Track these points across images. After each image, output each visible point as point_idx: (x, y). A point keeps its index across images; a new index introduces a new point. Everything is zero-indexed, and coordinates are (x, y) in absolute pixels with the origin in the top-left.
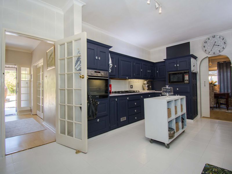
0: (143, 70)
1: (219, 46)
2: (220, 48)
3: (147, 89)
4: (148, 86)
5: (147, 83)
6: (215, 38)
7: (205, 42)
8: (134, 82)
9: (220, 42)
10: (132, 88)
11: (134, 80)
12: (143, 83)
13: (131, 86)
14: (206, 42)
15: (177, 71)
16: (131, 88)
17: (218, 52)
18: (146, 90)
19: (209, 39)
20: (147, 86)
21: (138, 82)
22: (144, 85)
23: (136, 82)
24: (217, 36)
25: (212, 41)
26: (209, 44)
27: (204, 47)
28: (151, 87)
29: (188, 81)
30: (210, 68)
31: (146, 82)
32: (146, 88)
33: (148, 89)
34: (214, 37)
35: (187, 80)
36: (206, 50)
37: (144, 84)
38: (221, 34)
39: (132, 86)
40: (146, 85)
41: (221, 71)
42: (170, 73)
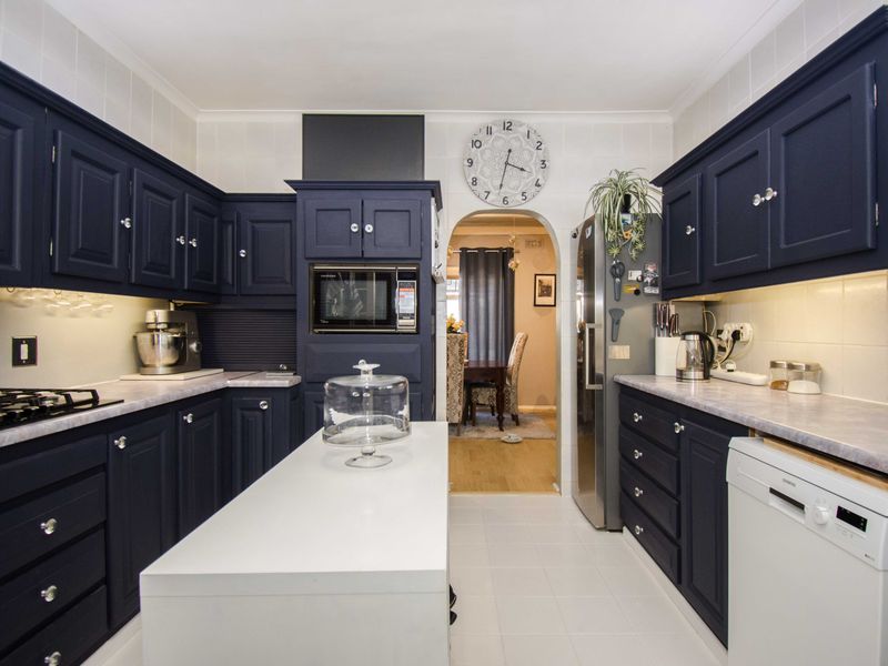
0: (139, 223)
1: (522, 169)
2: (525, 182)
3: (171, 360)
4: (178, 345)
5: (170, 325)
6: (511, 135)
7: (474, 143)
8: (50, 314)
9: (527, 157)
10: (32, 360)
11: (51, 293)
12: (139, 320)
13: (17, 343)
14: (476, 143)
15: (362, 259)
16: (17, 361)
17: (520, 198)
18: (161, 370)
19: (489, 131)
20: (169, 345)
21: (98, 315)
22: (147, 336)
23: (73, 316)
24: (521, 125)
25: (499, 144)
26: (488, 153)
27: (471, 163)
28: (194, 346)
29: (412, 321)
30: (450, 268)
31: (160, 315)
32: (163, 355)
33: (179, 366)
34: (508, 126)
35: (411, 317)
36: (475, 181)
37: (146, 328)
38: (533, 120)
39: (32, 343)
40: (164, 338)
41: (472, 281)
42: (325, 272)
